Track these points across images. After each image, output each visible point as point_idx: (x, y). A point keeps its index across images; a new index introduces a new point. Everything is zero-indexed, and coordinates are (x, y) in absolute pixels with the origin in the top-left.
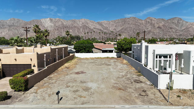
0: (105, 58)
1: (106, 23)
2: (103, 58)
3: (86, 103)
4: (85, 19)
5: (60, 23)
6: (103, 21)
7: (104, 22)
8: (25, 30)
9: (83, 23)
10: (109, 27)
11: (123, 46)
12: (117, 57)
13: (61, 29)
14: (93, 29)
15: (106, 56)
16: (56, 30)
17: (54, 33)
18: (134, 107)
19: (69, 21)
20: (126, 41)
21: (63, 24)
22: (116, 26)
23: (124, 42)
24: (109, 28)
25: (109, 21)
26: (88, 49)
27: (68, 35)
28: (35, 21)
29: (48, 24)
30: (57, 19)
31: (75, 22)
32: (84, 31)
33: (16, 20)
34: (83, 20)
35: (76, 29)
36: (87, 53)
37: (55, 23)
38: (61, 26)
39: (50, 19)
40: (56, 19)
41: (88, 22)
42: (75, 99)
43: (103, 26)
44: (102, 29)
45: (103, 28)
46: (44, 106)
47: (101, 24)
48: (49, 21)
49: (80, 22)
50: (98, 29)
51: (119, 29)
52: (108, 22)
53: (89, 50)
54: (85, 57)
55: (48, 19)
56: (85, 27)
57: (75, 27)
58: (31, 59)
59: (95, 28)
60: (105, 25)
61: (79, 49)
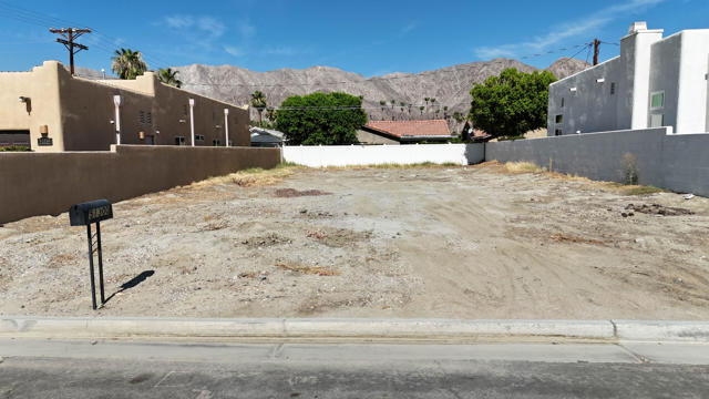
1: (404, 80)
2: (407, 165)
3: (335, 305)
4: (326, 68)
5: (235, 82)
6: (392, 75)
7: (397, 77)
8: (65, 43)
9: (318, 83)
11: (503, 101)
12: (471, 164)
15: (420, 160)
19: (267, 76)
20: (516, 79)
21: (244, 86)
23: (506, 85)
25: (412, 75)
26: (339, 129)
27: (260, 110)
29: (191, 86)
30: (225, 67)
31: (289, 77)
34: (319, 72)
37: (216, 82)
38: (238, 94)
39: (198, 67)
40: (222, 67)
41: (338, 77)
42: (245, 279)
43: (393, 92)
44: (388, 103)
45: (390, 99)
47: (383, 86)
48: (195, 75)
50: (372, 103)
52: (411, 79)
53: (342, 134)
54: (325, 165)
55: (193, 69)
58: (27, 101)
60: (398, 90)
61: (302, 130)
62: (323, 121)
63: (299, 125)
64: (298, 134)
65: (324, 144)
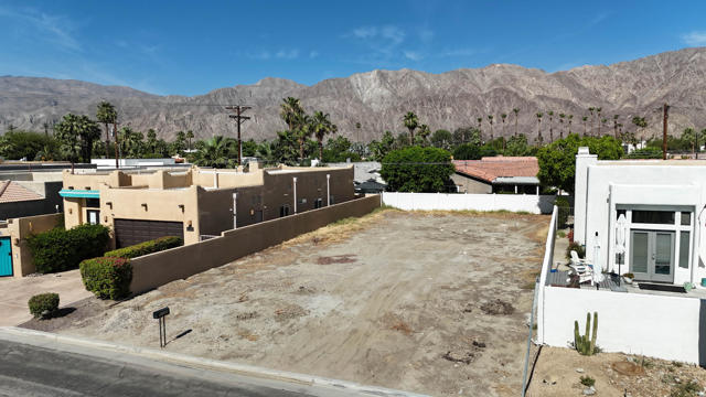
0: (492, 212)
1: (594, 73)
2: (485, 212)
3: (237, 356)
5: (412, 86)
6: (580, 69)
7: (587, 71)
8: (234, 117)
9: (496, 82)
10: (608, 91)
13: (415, 106)
14: (537, 101)
15: (497, 208)
16: (396, 110)
17: (391, 121)
18: (374, 393)
19: (443, 77)
21: (421, 89)
22: (636, 84)
24: (604, 94)
25: (605, 67)
26: (427, 179)
27: (412, 128)
28: (332, 83)
29: (372, 91)
30: (404, 70)
31: (466, 78)
32: (496, 108)
33: (278, 83)
34: (497, 71)
35: (468, 104)
36: (424, 191)
37: (394, 87)
38: (414, 96)
39: (378, 72)
40: (401, 71)
41: (517, 74)
42: (220, 339)
43: (580, 86)
44: (574, 100)
45: (577, 95)
46: (121, 347)
47: (569, 81)
48: (375, 80)
49: (487, 75)
50: (555, 100)
51: (654, 95)
52: (603, 72)
53: (430, 184)
54: (415, 209)
55: (373, 74)
56: (502, 94)
57: (466, 96)
58: (182, 207)
59: (542, 98)
60: (586, 84)
61: (397, 179)
62: (414, 173)
63: (396, 176)
64: (395, 183)
65: (416, 191)
